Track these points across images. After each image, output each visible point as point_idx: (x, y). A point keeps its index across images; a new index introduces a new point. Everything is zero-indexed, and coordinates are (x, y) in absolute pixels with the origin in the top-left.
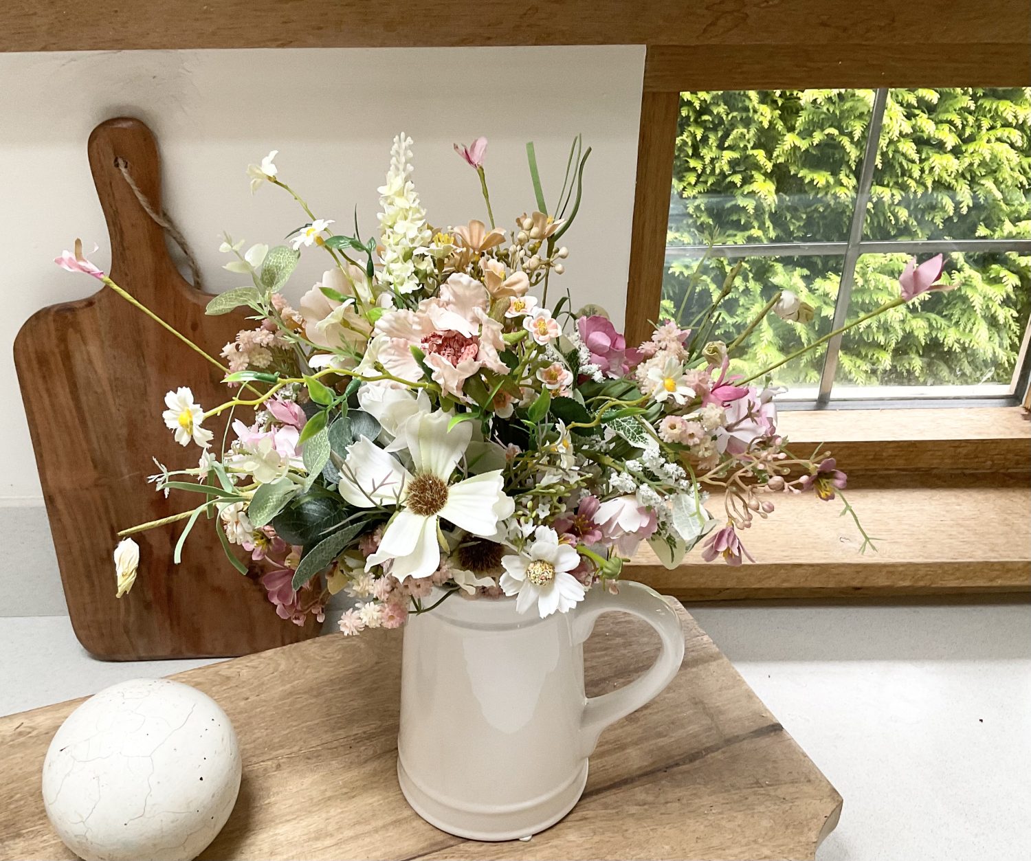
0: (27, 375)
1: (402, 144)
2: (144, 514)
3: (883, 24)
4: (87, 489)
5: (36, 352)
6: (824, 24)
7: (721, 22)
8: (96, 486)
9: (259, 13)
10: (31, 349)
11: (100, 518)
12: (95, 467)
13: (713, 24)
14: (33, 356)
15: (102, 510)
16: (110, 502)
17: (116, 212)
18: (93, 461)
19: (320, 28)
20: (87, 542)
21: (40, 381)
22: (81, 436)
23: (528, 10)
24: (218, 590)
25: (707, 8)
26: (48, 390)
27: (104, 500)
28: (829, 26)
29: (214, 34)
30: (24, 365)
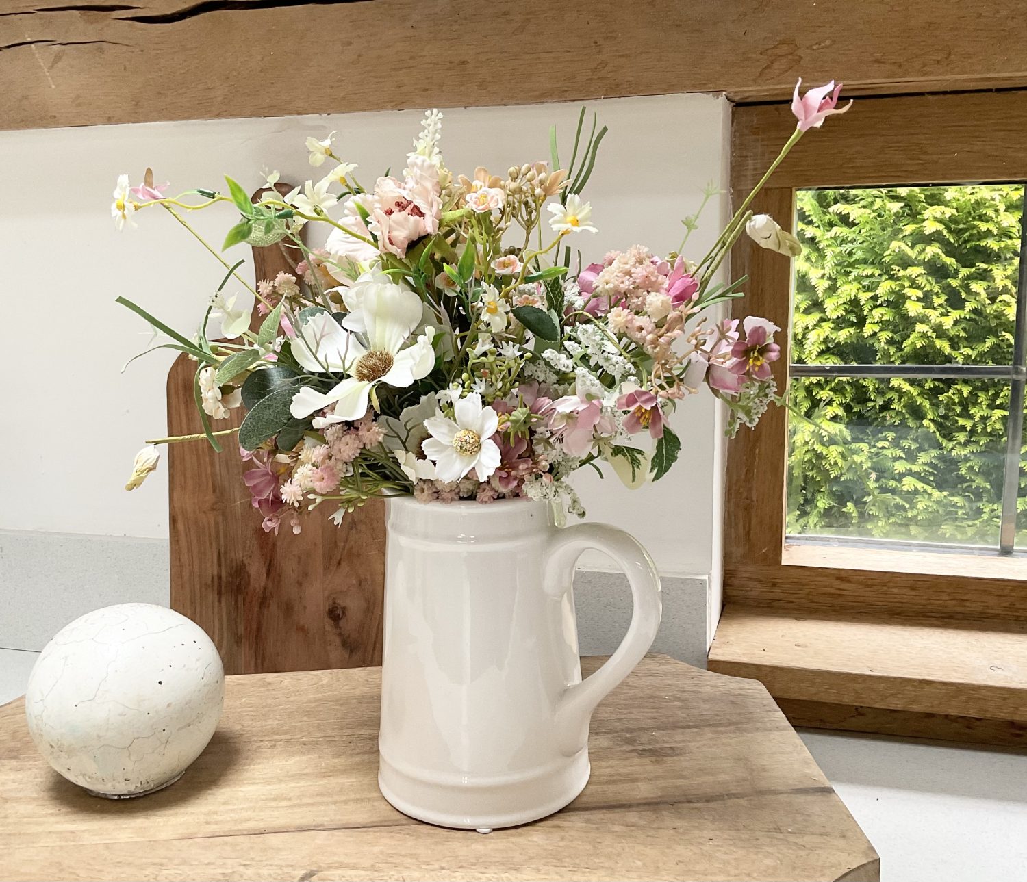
0: (174, 400)
1: (433, 118)
2: (248, 542)
3: (939, 59)
4: (205, 512)
5: (184, 380)
6: (878, 61)
7: (776, 65)
8: (213, 509)
9: (380, 80)
10: (180, 378)
11: (211, 544)
12: (214, 491)
13: (768, 67)
14: (180, 382)
15: (213, 534)
16: (221, 527)
17: (263, 260)
18: (213, 484)
19: (427, 90)
20: (196, 568)
21: (183, 406)
22: (207, 460)
23: (598, 65)
24: (302, 629)
25: (761, 53)
26: (187, 415)
27: (217, 524)
28: (884, 63)
29: (344, 98)
30: (173, 391)
